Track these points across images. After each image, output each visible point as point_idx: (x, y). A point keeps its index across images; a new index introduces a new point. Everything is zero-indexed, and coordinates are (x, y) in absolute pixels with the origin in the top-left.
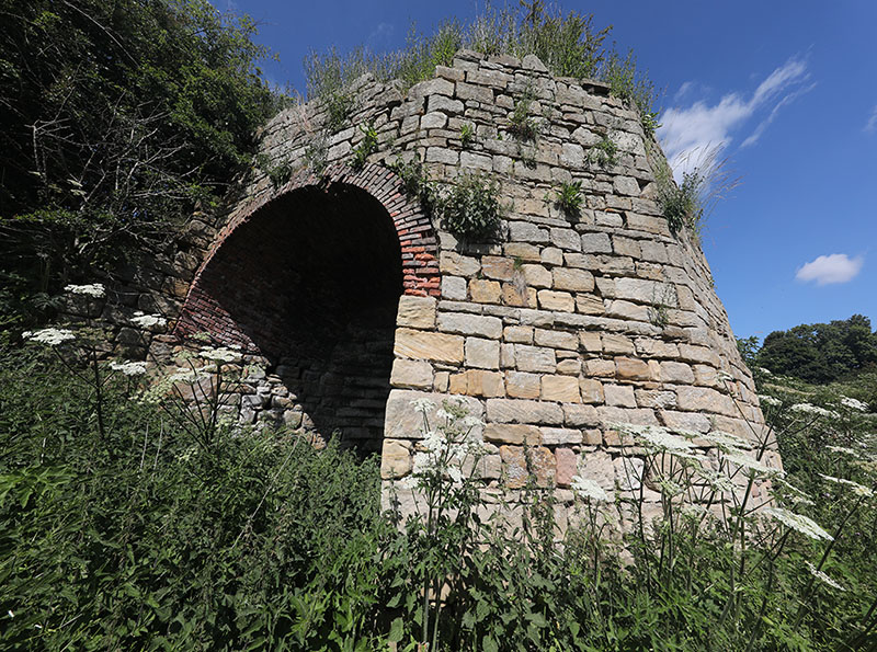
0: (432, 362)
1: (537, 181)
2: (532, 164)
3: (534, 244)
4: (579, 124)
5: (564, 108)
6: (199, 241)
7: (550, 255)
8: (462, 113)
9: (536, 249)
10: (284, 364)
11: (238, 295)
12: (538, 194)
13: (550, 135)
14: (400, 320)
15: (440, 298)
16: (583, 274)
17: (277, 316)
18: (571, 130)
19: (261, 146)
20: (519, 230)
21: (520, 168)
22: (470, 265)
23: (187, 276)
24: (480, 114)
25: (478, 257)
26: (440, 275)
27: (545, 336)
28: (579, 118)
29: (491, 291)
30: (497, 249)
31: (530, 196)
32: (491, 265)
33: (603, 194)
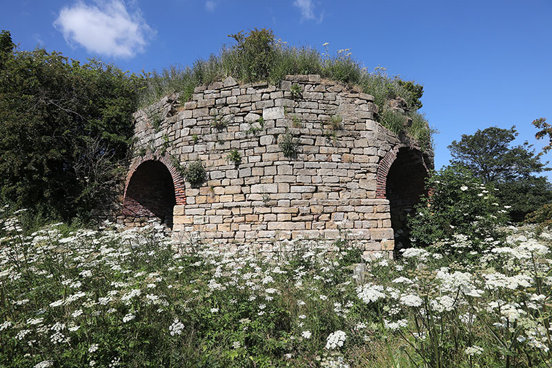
0: (184, 224)
1: (224, 150)
2: (222, 142)
3: (219, 179)
4: (248, 112)
5: (242, 105)
6: (122, 178)
7: (225, 182)
8: (196, 125)
9: (219, 181)
10: (167, 218)
11: (141, 196)
12: (225, 155)
13: (234, 123)
14: (174, 214)
15: (186, 204)
16: (236, 187)
17: (159, 200)
18: (244, 116)
19: (135, 130)
20: (214, 175)
21: (218, 146)
22: (196, 191)
23: (121, 193)
24: (203, 123)
25: (199, 188)
26: (186, 197)
27: (219, 212)
28: (248, 109)
29: (203, 199)
30: (205, 184)
31: (221, 157)
32: (202, 190)
33: (253, 148)
